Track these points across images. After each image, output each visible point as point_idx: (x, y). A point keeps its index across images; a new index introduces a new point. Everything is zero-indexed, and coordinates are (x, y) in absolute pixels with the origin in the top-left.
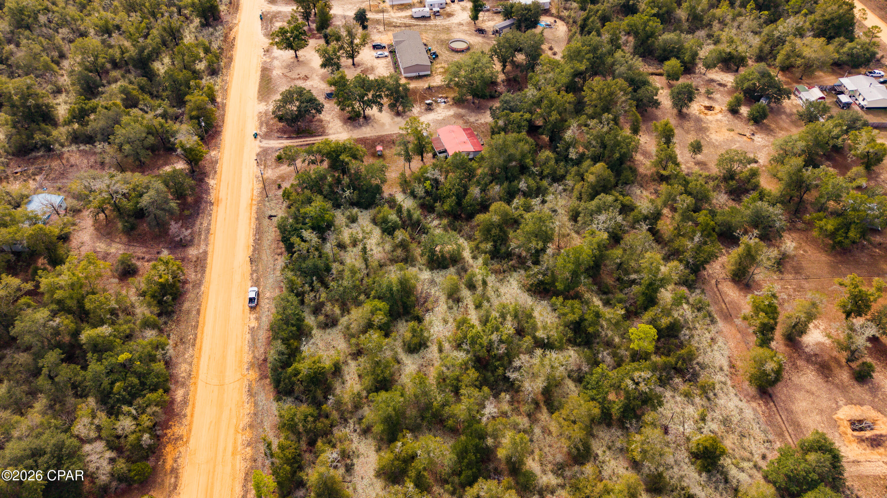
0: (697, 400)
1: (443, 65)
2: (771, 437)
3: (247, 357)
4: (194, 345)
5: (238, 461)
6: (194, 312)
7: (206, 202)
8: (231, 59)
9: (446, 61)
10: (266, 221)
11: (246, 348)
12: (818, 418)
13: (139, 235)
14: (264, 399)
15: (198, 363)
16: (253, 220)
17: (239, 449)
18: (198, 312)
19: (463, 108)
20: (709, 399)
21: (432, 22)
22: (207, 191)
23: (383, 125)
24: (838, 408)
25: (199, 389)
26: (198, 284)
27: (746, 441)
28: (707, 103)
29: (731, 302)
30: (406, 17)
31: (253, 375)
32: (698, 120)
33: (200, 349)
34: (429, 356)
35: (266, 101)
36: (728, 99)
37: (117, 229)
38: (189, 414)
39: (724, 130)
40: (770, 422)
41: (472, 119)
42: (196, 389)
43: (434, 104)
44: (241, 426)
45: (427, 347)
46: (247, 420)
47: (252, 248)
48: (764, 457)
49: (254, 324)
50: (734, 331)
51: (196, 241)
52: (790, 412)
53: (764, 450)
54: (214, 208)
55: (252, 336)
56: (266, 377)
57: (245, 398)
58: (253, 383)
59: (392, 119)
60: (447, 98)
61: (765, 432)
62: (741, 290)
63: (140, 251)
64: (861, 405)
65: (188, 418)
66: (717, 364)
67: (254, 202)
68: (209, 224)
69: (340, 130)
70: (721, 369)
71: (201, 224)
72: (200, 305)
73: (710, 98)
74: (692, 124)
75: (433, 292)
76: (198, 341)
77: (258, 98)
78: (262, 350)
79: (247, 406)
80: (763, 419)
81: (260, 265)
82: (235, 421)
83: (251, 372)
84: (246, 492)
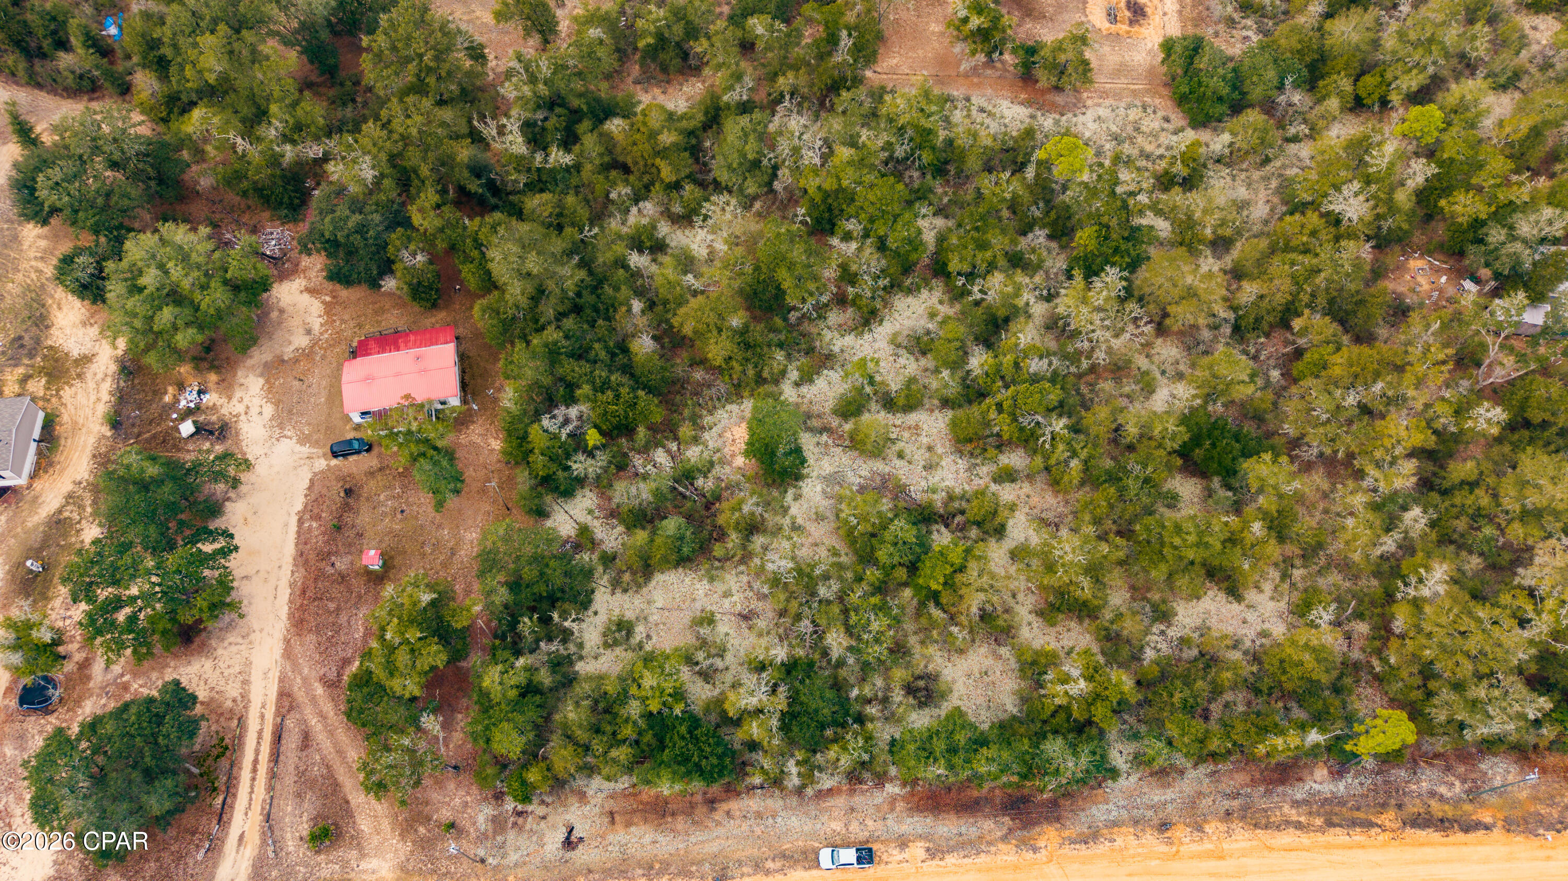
3: (1007, 854)
10: (586, 854)
11: (982, 859)
14: (1103, 808)
17: (1211, 847)
19: (241, 354)
27: (1145, 129)
31: (1048, 836)
41: (300, 342)
43: (201, 418)
44: (1164, 848)
46: (1150, 838)
48: (1167, 119)
49: (918, 850)
53: (1158, 116)
55: (951, 850)
57: (1102, 848)
58: (1067, 833)
60: (181, 386)
61: (1129, 106)
66: (1024, 118)
70: (1033, 117)
75: (857, 480)
78: (988, 824)
79: (1119, 842)
80: (1111, 102)
81: (737, 856)
82: (1154, 863)
83: (1041, 843)
84: (1288, 823)
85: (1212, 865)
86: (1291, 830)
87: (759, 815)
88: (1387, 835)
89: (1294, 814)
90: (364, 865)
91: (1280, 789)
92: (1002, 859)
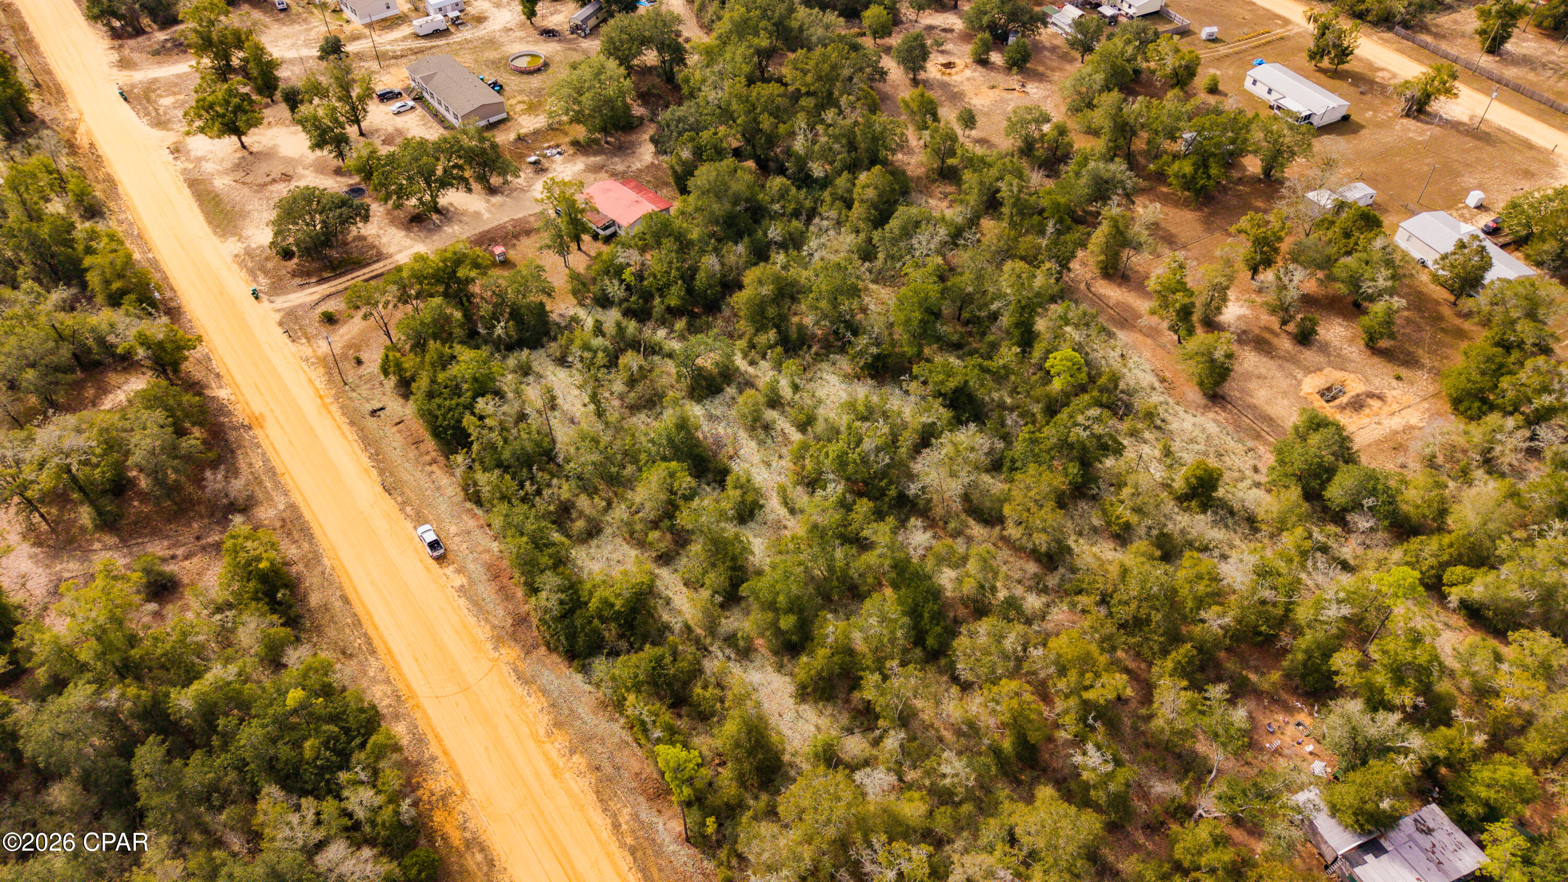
0: (1147, 435)
1: (519, 98)
2: (1250, 444)
3: (483, 632)
4: (373, 652)
5: (572, 782)
6: (338, 604)
7: (235, 428)
8: (111, 182)
9: (521, 92)
10: (371, 423)
11: (472, 620)
12: (1286, 402)
13: (136, 523)
14: (553, 677)
15: (401, 674)
16: (346, 428)
17: (561, 764)
18: (345, 600)
19: (595, 154)
20: (1158, 428)
21: (459, 36)
22: (222, 409)
23: (477, 215)
24: (1300, 383)
25: (429, 711)
26: (314, 559)
27: (1226, 458)
28: (943, 59)
29: (1118, 304)
30: (405, 38)
31: (511, 652)
32: (944, 86)
33: (389, 652)
34: (771, 517)
35: (234, 234)
36: (968, 48)
37: (83, 529)
38: (438, 753)
39: (984, 89)
40: (1238, 427)
41: (620, 167)
42: (424, 712)
43: (543, 160)
44: (542, 732)
45: (762, 506)
46: (545, 720)
47: (374, 472)
48: (1256, 470)
49: (459, 580)
50: (1141, 338)
51: (260, 495)
52: (1253, 407)
53: (1252, 462)
54: (257, 431)
55: (470, 599)
56: (536, 647)
57: (520, 690)
58: (518, 663)
59: (488, 201)
60: (558, 146)
61: (1240, 441)
62: (1120, 285)
63: (157, 548)
64: (1320, 369)
65: (442, 758)
66: (1145, 384)
67: (328, 400)
68: (266, 461)
69: (408, 242)
70: (1154, 389)
71: (251, 465)
72: (341, 588)
73: (943, 52)
74: (940, 92)
75: (721, 430)
76: (376, 642)
77: (215, 233)
78: (501, 612)
79: (531, 700)
80: (1230, 428)
81: (407, 490)
82: (525, 729)
83: (503, 651)
84: (615, 816)
85: (546, 771)
86: (609, 821)
89: (625, 816)
90: (320, 341)
91: (641, 799)
92: (478, 631)
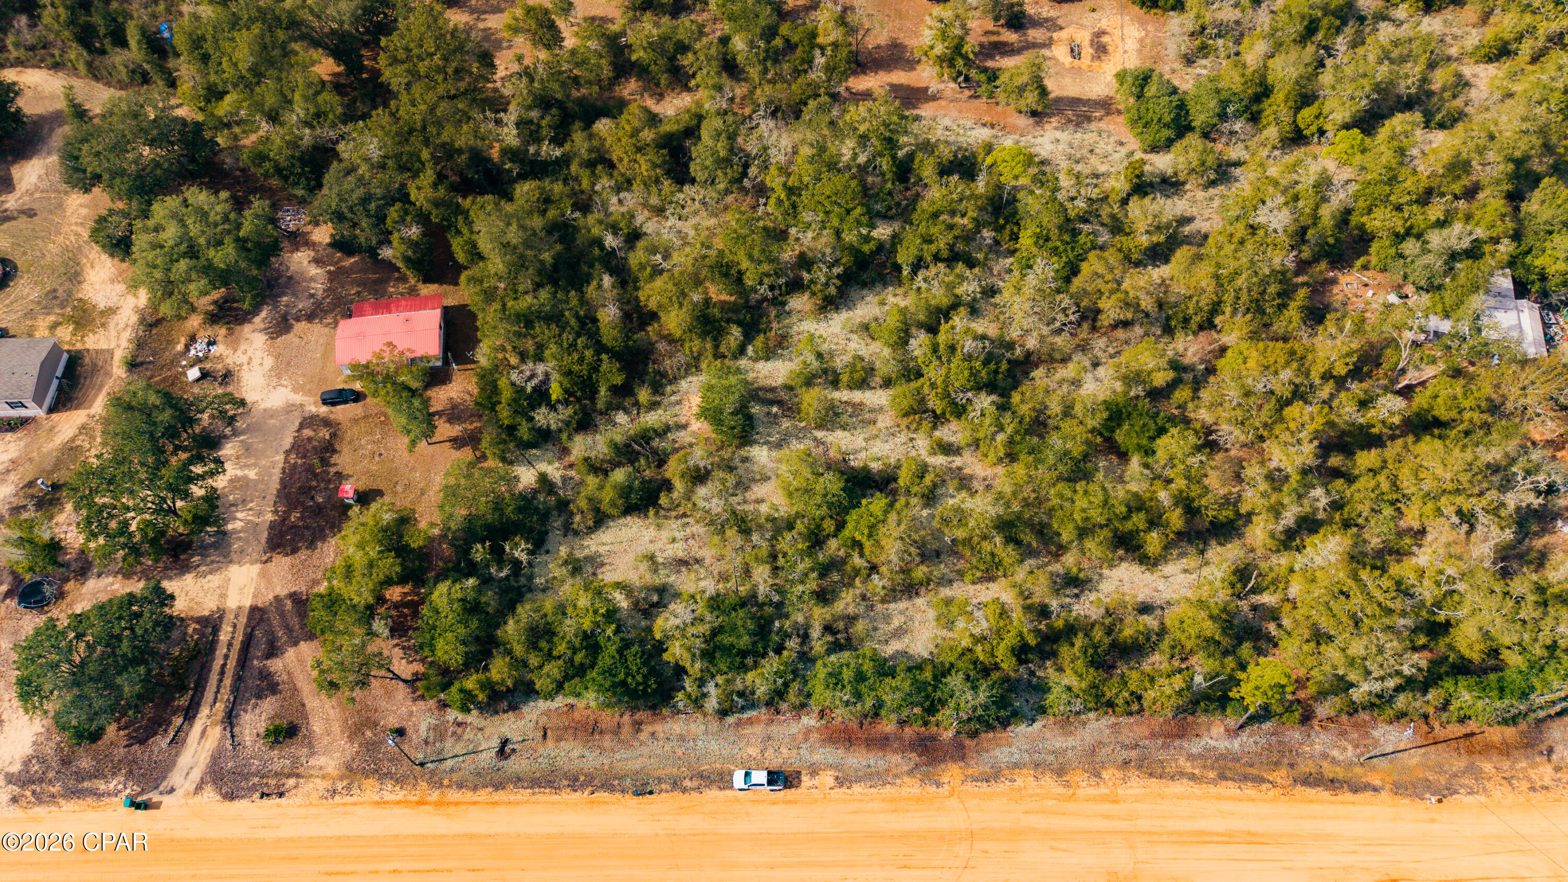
2: (1093, 128)
3: (911, 787)
5: (1130, 792)
10: (514, 765)
11: (887, 790)
14: (1006, 750)
16: (501, 796)
17: (1106, 791)
24: (1056, 59)
31: (952, 773)
40: (1071, 121)
43: (208, 366)
44: (1061, 790)
46: (1048, 781)
48: (1121, 143)
49: (827, 778)
50: (935, 104)
52: (1059, 100)
55: (858, 780)
56: (961, 747)
57: (1003, 786)
58: (970, 771)
61: (1085, 131)
62: (864, 73)
64: (1051, 39)
66: (987, 138)
70: (996, 137)
78: (896, 759)
80: (1069, 127)
81: (658, 773)
82: (1050, 803)
83: (945, 779)
85: (1106, 807)
86: (1185, 781)
87: (682, 738)
88: (1277, 791)
89: (1188, 767)
90: (312, 762)
91: (1177, 743)
92: (905, 791)
